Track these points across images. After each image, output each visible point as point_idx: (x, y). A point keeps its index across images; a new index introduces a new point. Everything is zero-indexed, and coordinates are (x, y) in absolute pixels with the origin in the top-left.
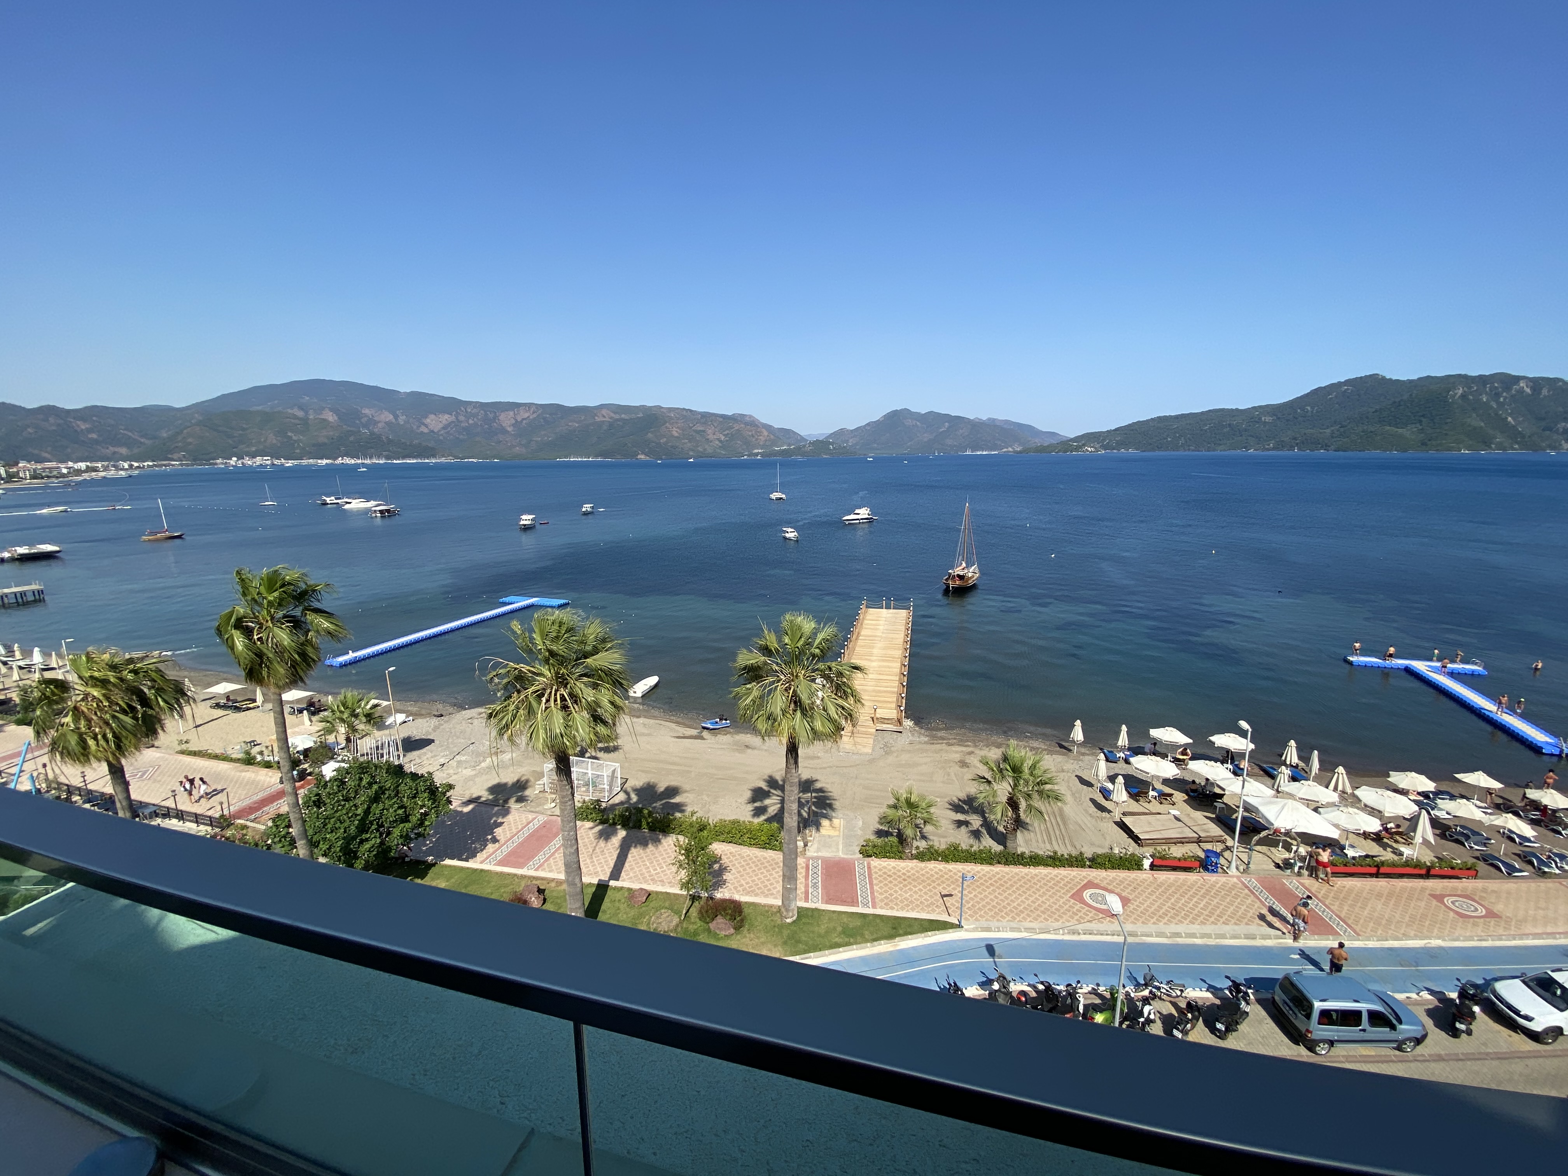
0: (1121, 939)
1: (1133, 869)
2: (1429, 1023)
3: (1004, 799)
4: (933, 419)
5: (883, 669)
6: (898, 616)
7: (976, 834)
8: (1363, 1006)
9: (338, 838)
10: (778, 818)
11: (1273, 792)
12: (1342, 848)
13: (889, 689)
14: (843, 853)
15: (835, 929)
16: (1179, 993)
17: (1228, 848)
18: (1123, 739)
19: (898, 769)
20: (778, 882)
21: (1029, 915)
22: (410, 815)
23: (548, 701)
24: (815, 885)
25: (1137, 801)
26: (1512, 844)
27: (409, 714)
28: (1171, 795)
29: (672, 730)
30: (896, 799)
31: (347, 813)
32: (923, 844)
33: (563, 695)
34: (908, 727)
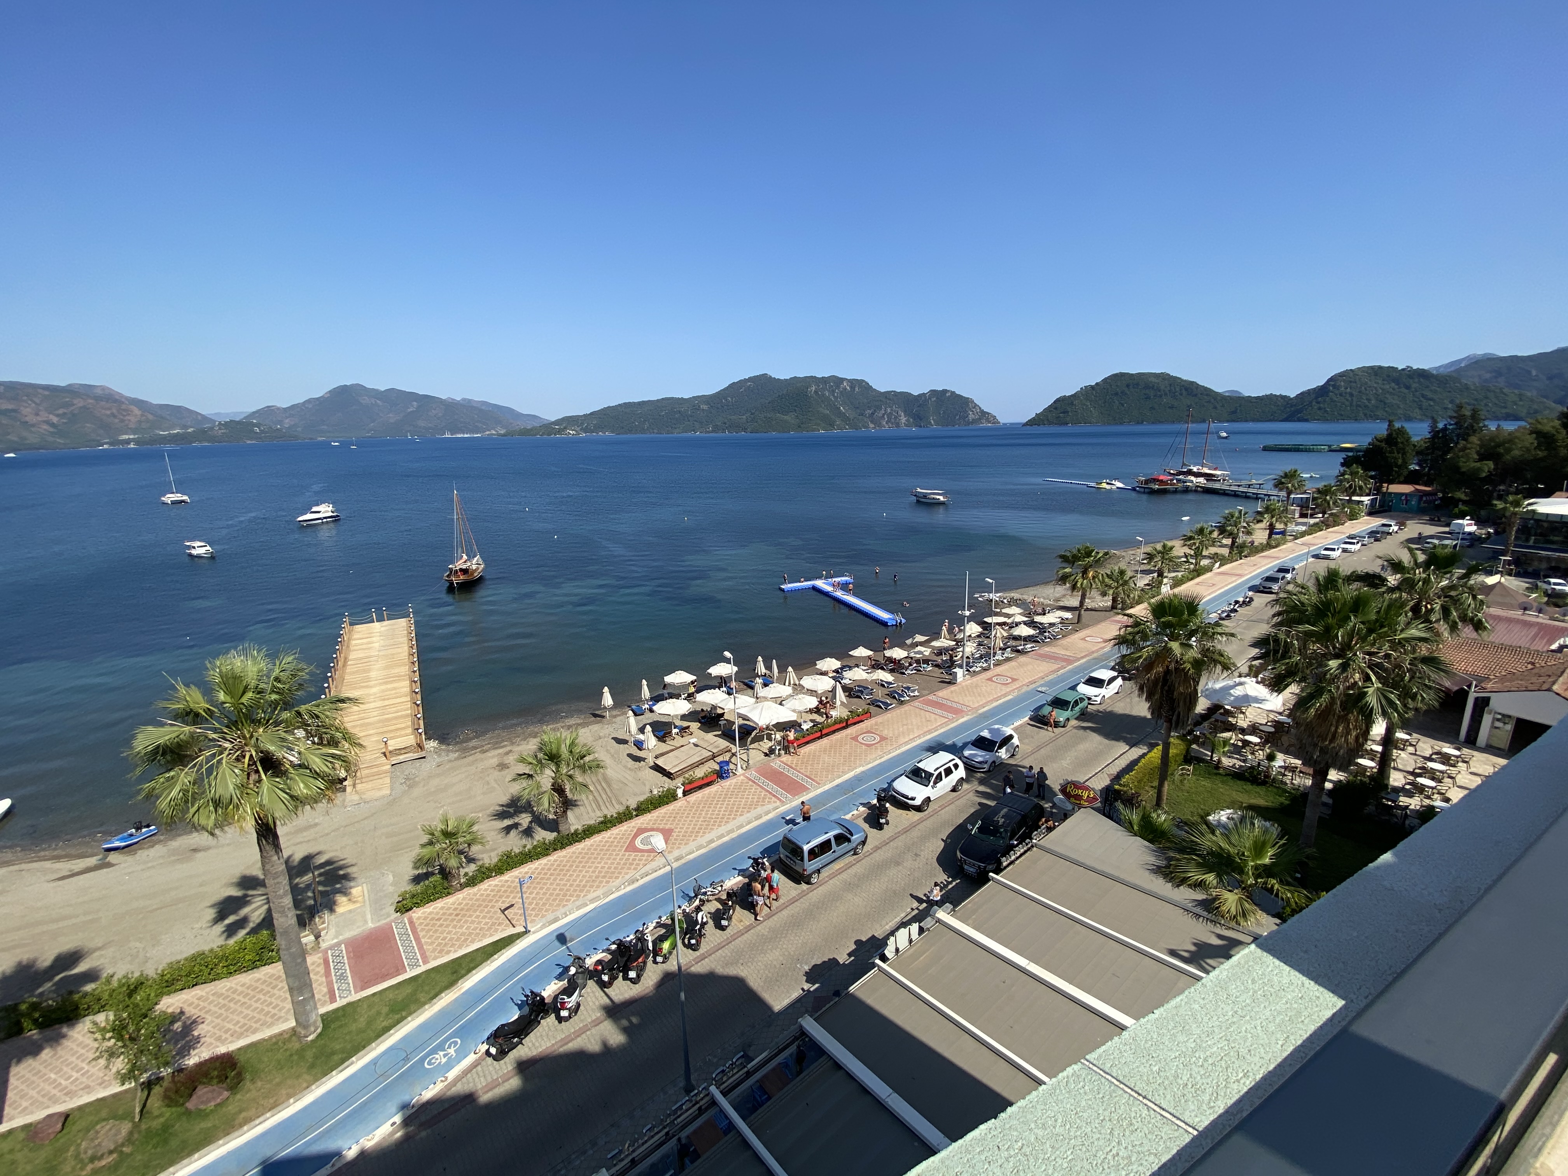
0: (668, 868)
1: (671, 802)
2: (866, 826)
3: (549, 786)
5: (388, 693)
6: (395, 627)
7: (528, 832)
8: (830, 835)
10: (267, 922)
11: (754, 700)
12: (800, 725)
13: (400, 714)
14: (372, 923)
15: (378, 1013)
16: (720, 888)
17: (734, 755)
18: (646, 693)
19: (427, 800)
20: (284, 1001)
24: (342, 978)
25: (664, 742)
26: (884, 688)
28: (688, 727)
30: (430, 834)
32: (471, 869)
34: (432, 749)
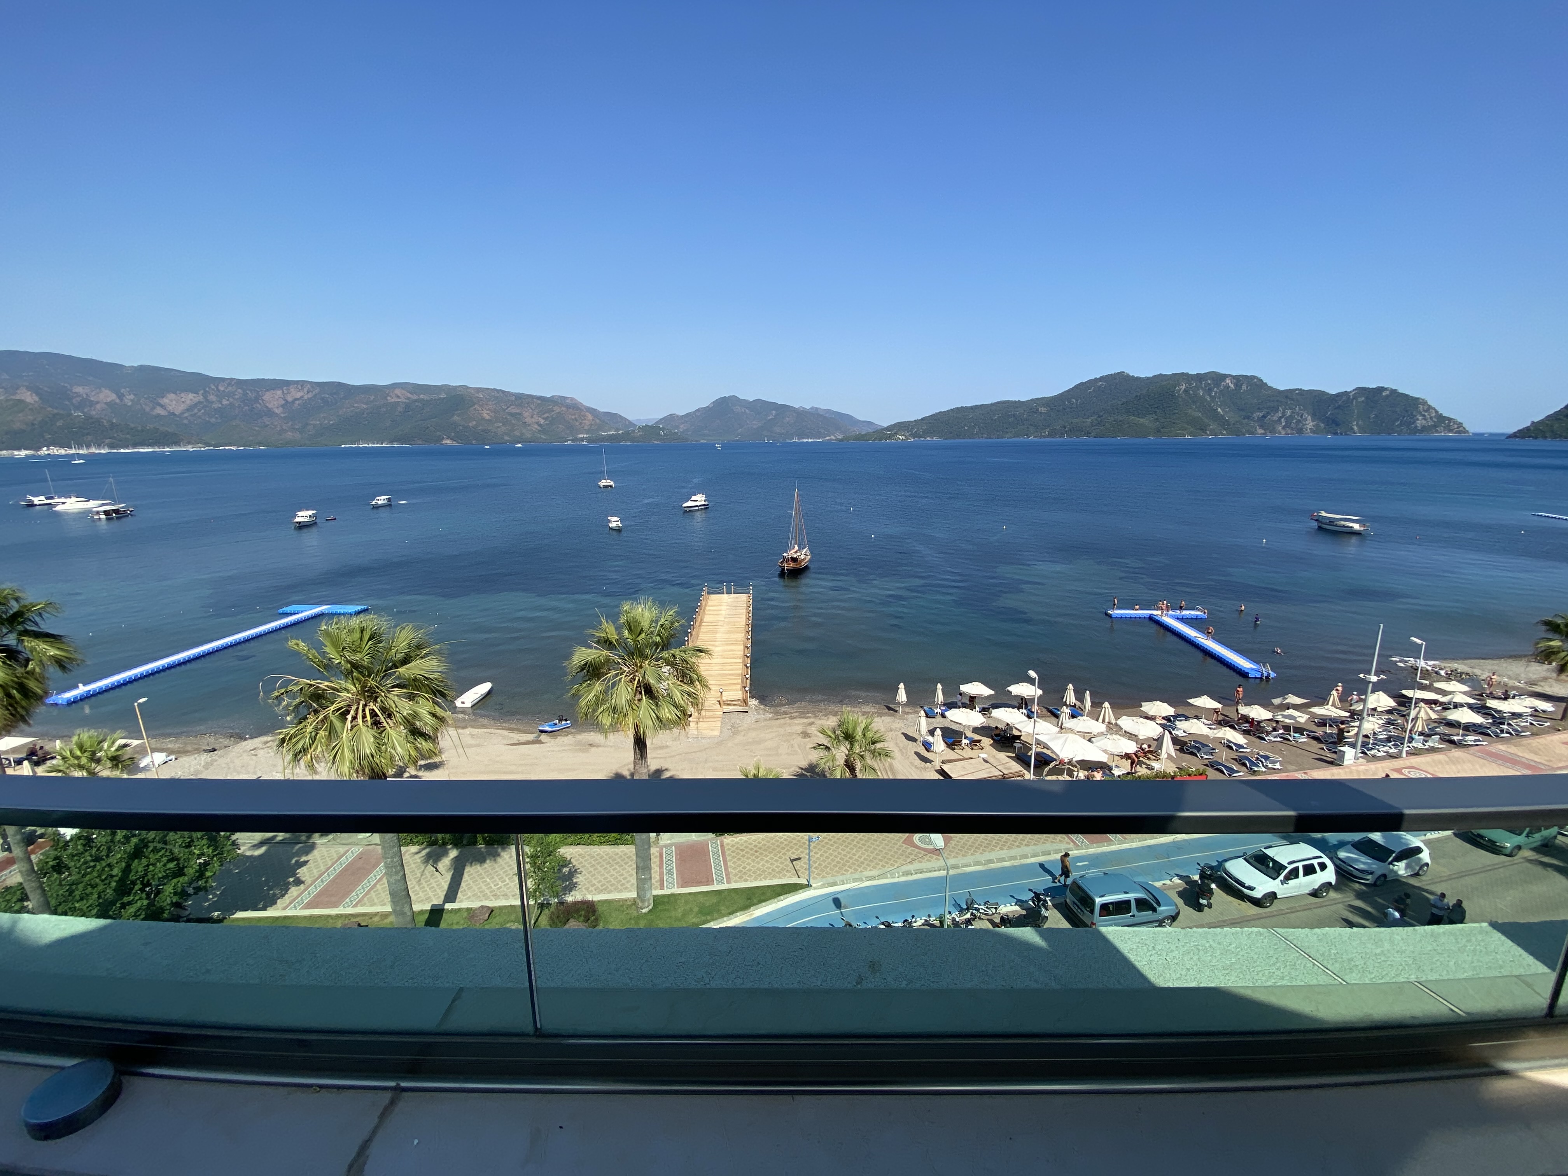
0: (944, 873)
2: (1180, 902)
3: (842, 761)
4: (761, 407)
5: (727, 653)
6: (739, 600)
8: (1131, 896)
9: (91, 906)
11: (1058, 729)
12: (1110, 769)
13: (734, 672)
15: (691, 910)
16: (994, 911)
18: (940, 697)
19: (746, 748)
20: (631, 875)
21: (868, 865)
22: (184, 867)
23: (354, 718)
24: (670, 872)
25: (953, 749)
26: (1231, 751)
27: (170, 752)
28: (979, 741)
29: (504, 737)
31: (99, 876)
33: (373, 710)
34: (754, 706)
